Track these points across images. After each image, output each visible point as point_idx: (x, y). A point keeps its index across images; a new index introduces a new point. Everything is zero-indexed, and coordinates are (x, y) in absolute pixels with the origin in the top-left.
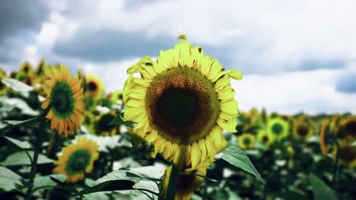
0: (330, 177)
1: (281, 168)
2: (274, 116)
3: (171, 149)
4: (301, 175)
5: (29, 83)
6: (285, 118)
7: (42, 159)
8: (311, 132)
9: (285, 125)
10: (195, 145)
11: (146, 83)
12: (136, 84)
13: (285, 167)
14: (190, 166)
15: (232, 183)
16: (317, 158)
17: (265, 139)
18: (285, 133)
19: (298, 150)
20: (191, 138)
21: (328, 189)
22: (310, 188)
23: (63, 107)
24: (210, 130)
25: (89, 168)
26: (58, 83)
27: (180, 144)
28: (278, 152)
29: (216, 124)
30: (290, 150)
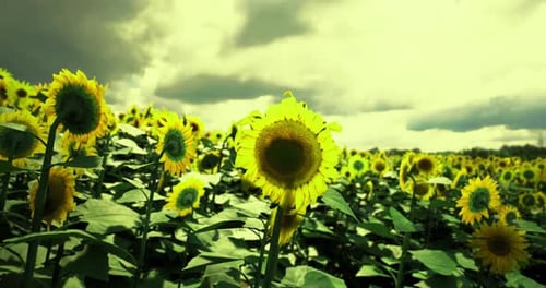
0: (407, 209)
1: (360, 199)
2: (353, 153)
3: (277, 192)
4: (378, 205)
5: (137, 125)
6: (363, 155)
7: (157, 197)
8: (387, 168)
9: (364, 161)
10: (299, 189)
11: (256, 134)
12: (247, 135)
13: (365, 199)
14: (294, 208)
15: (319, 213)
16: (392, 191)
17: (348, 174)
18: (365, 169)
19: (375, 183)
20: (296, 183)
21: (406, 221)
22: (387, 217)
23: (176, 151)
24: (313, 176)
25: (196, 204)
26: (170, 131)
27: (285, 188)
28: (358, 185)
29: (318, 171)
30: (370, 184)
